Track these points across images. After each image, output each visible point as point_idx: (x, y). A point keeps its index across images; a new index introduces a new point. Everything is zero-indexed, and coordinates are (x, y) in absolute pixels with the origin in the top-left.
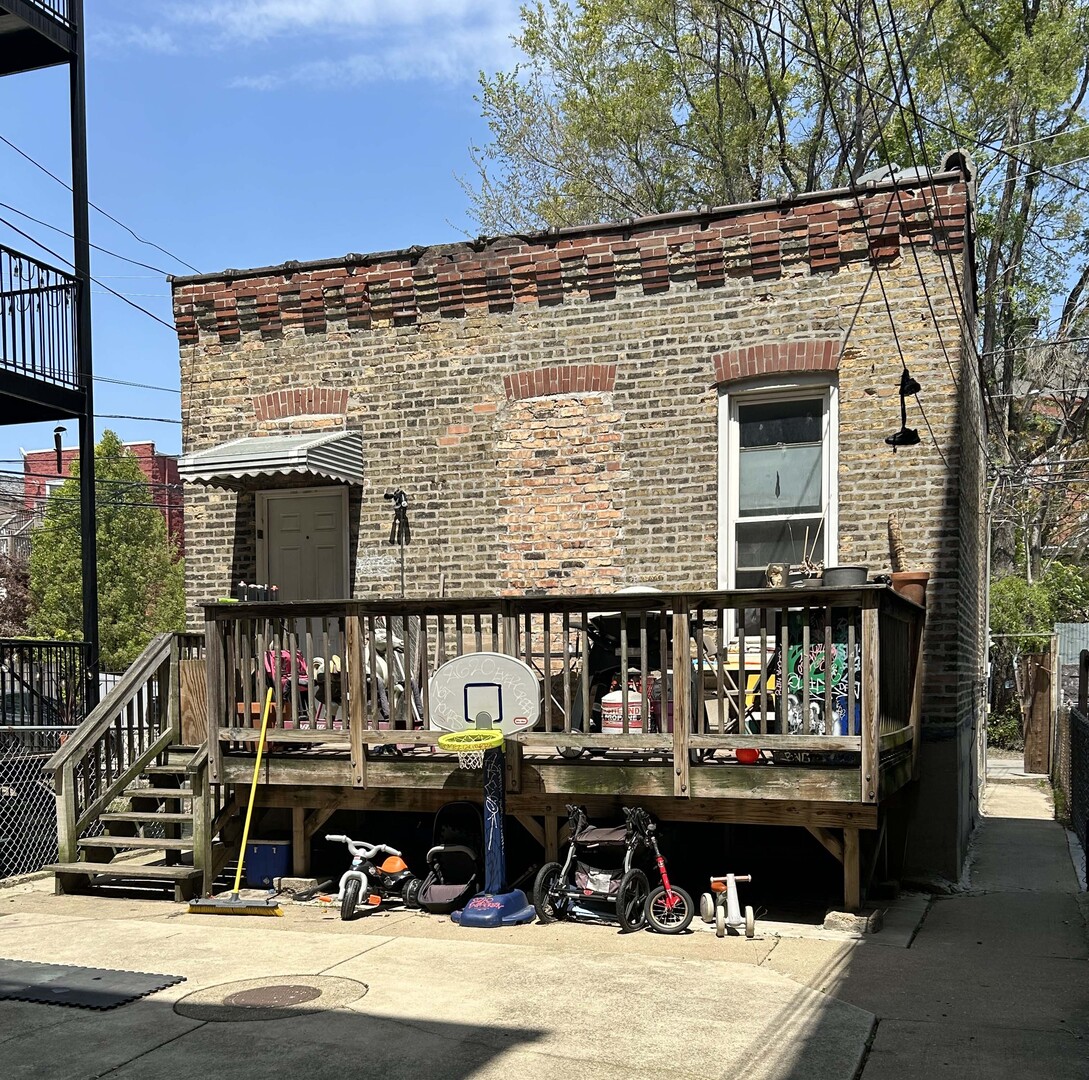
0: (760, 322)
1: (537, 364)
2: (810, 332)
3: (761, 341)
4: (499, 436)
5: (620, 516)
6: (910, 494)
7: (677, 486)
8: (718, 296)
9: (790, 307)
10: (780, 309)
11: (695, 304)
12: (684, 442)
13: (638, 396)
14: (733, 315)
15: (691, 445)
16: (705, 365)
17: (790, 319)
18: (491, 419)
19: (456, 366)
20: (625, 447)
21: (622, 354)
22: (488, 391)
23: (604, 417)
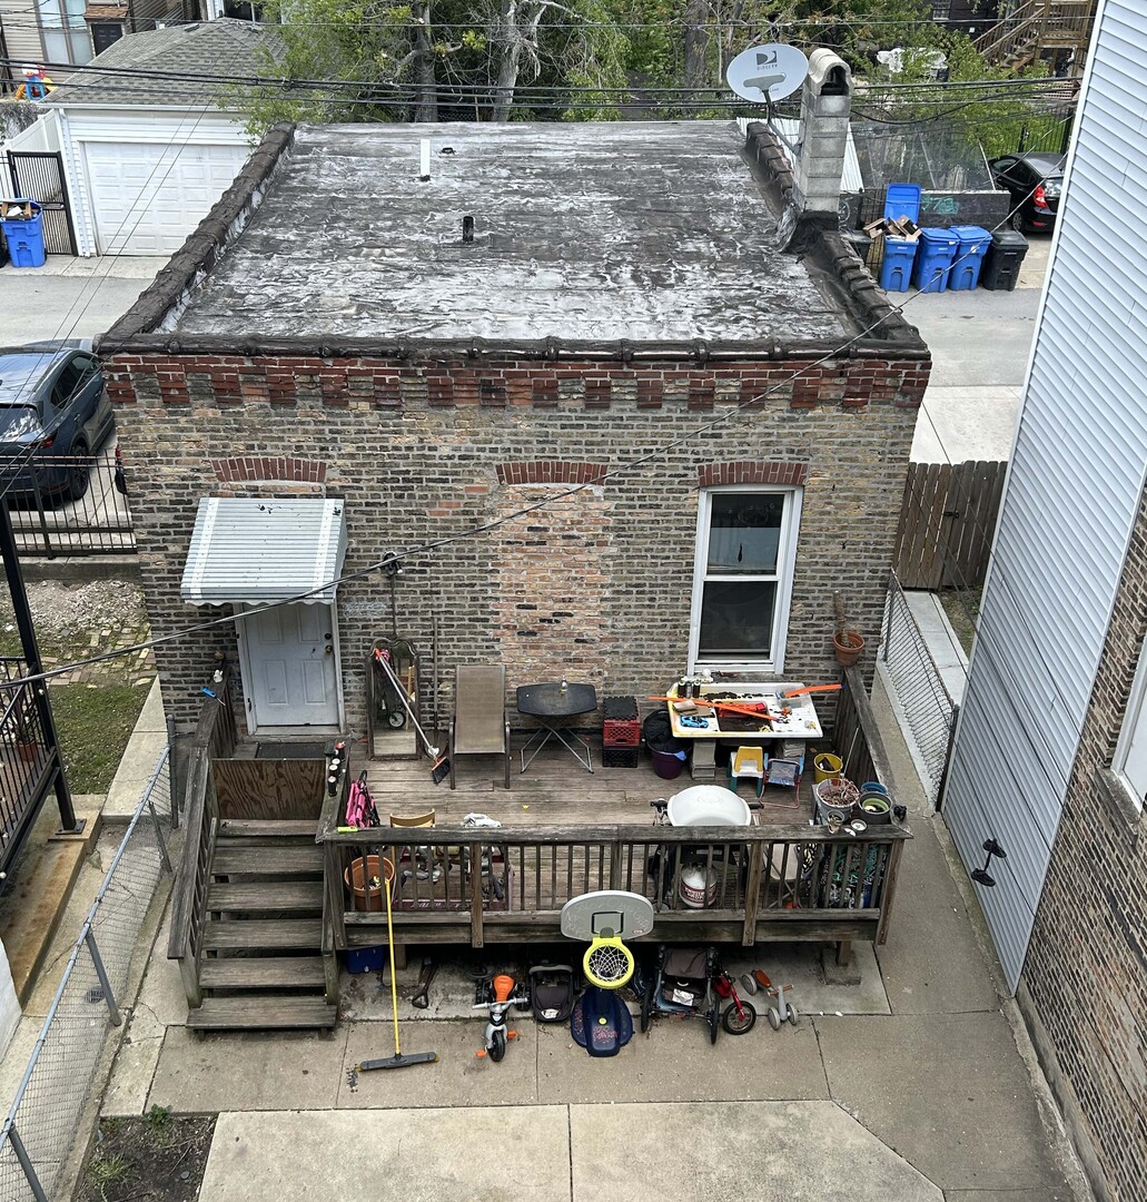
0: (741, 444)
1: (530, 457)
2: (785, 456)
3: (740, 458)
4: (492, 513)
5: (608, 580)
6: (851, 578)
7: (659, 561)
8: (705, 419)
9: (770, 435)
10: (760, 435)
11: (684, 424)
12: (668, 529)
13: (628, 491)
14: (719, 436)
15: (673, 532)
16: (690, 472)
17: (768, 444)
18: (483, 498)
19: (446, 451)
20: (613, 529)
21: (613, 457)
22: (480, 474)
23: (594, 505)
